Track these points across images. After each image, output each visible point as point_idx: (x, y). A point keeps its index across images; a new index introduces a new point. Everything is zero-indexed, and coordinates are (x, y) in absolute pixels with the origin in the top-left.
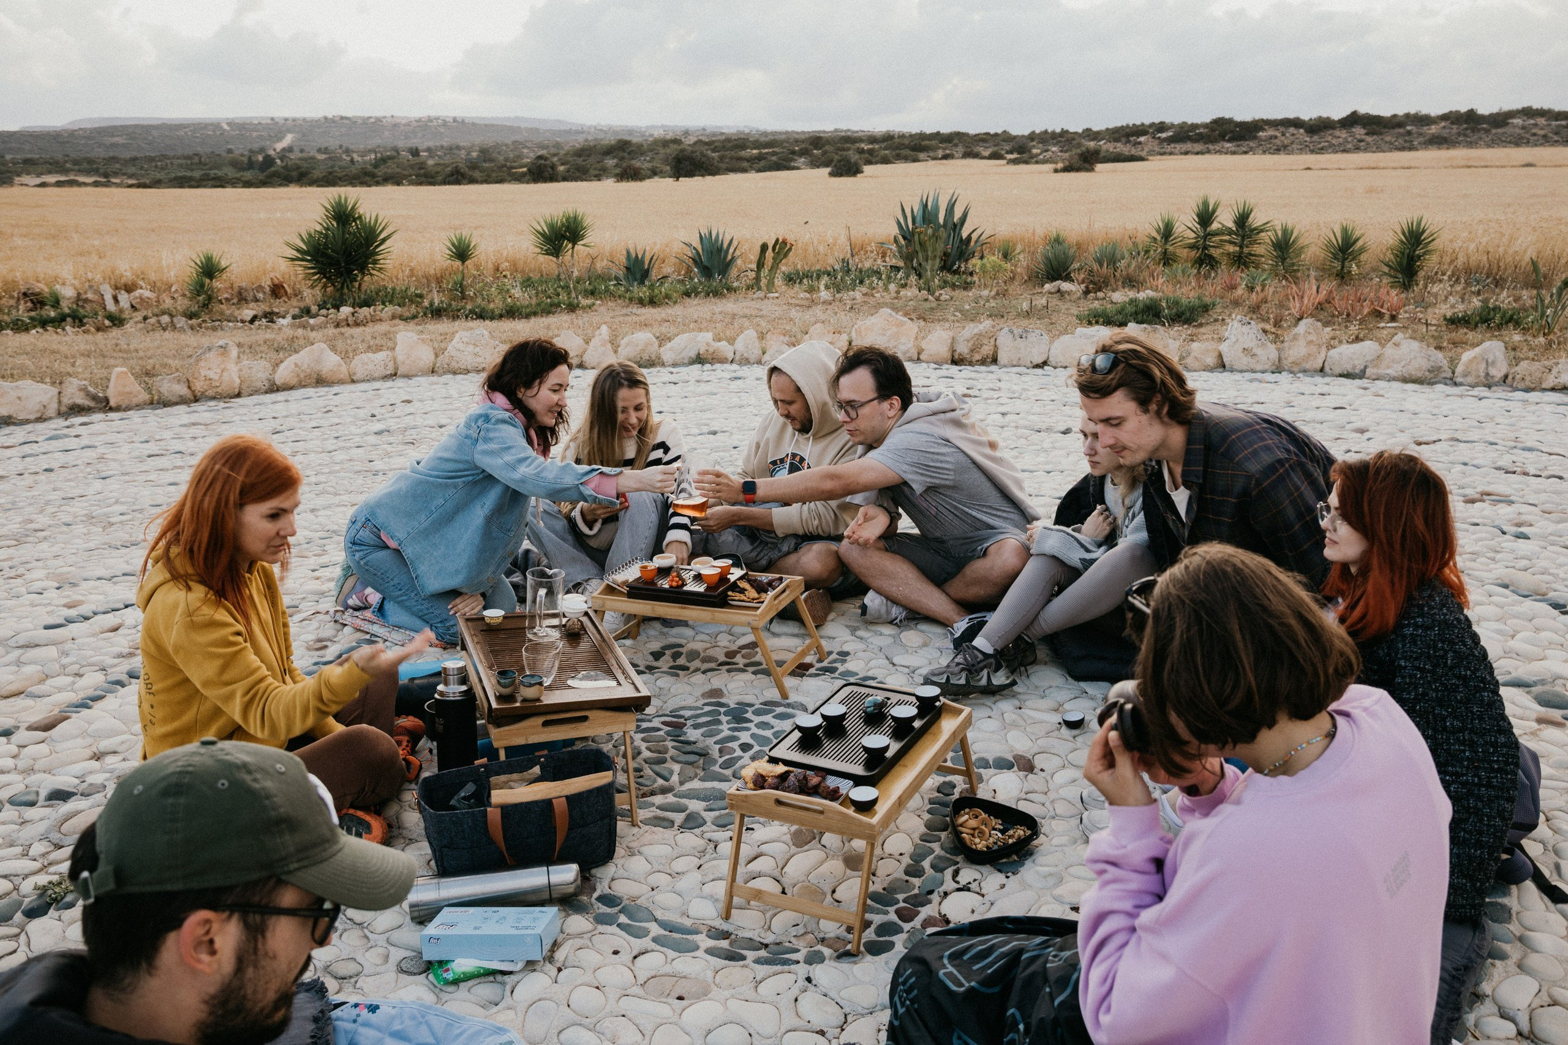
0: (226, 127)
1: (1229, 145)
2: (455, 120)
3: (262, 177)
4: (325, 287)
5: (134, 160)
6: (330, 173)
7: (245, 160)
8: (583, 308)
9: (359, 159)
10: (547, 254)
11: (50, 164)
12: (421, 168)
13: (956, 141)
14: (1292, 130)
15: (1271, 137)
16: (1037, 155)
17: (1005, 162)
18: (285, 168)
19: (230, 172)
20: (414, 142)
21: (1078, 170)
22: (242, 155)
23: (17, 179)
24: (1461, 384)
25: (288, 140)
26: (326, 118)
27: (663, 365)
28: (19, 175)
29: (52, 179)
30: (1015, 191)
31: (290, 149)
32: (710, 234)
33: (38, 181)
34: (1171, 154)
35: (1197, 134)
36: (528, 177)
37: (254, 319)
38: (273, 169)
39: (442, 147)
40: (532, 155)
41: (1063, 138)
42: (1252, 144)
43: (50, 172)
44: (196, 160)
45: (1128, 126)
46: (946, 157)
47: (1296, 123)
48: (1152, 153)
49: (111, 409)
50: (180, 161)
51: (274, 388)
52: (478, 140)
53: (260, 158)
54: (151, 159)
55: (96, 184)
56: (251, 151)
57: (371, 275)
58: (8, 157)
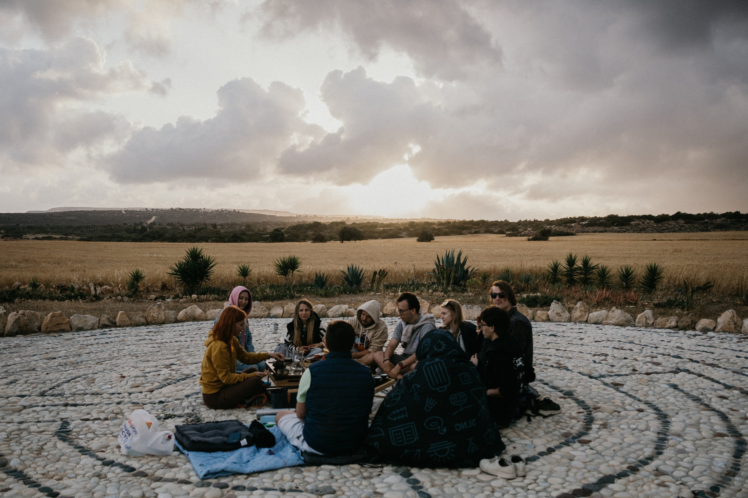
0: (124, 212)
1: (616, 228)
2: (234, 211)
3: (140, 236)
4: (185, 286)
5: (79, 227)
6: (173, 235)
7: (133, 228)
8: (296, 297)
9: (187, 229)
10: (281, 274)
11: (40, 229)
12: (217, 234)
13: (481, 225)
14: (647, 221)
15: (637, 224)
16: (521, 232)
17: (505, 235)
18: (152, 232)
19: (125, 234)
20: (213, 221)
21: (540, 239)
22: (131, 226)
23: (24, 236)
24: (637, 326)
25: (153, 218)
26: (172, 209)
27: (328, 317)
28: (25, 234)
29: (40, 236)
30: (504, 250)
31: (154, 223)
32: (353, 267)
33: (34, 237)
34: (588, 232)
35: (600, 223)
36: (270, 239)
37: (156, 299)
38: (146, 233)
39: (228, 224)
40: (271, 228)
41: (535, 224)
42: (627, 227)
43: (39, 233)
44: (109, 228)
45: (567, 218)
46: (476, 233)
47: (650, 217)
48: (578, 232)
49: (117, 327)
50: (101, 228)
51: (177, 321)
52: (245, 220)
53: (140, 228)
54: (88, 227)
55: (61, 239)
56: (135, 224)
57: (205, 281)
58: (21, 225)
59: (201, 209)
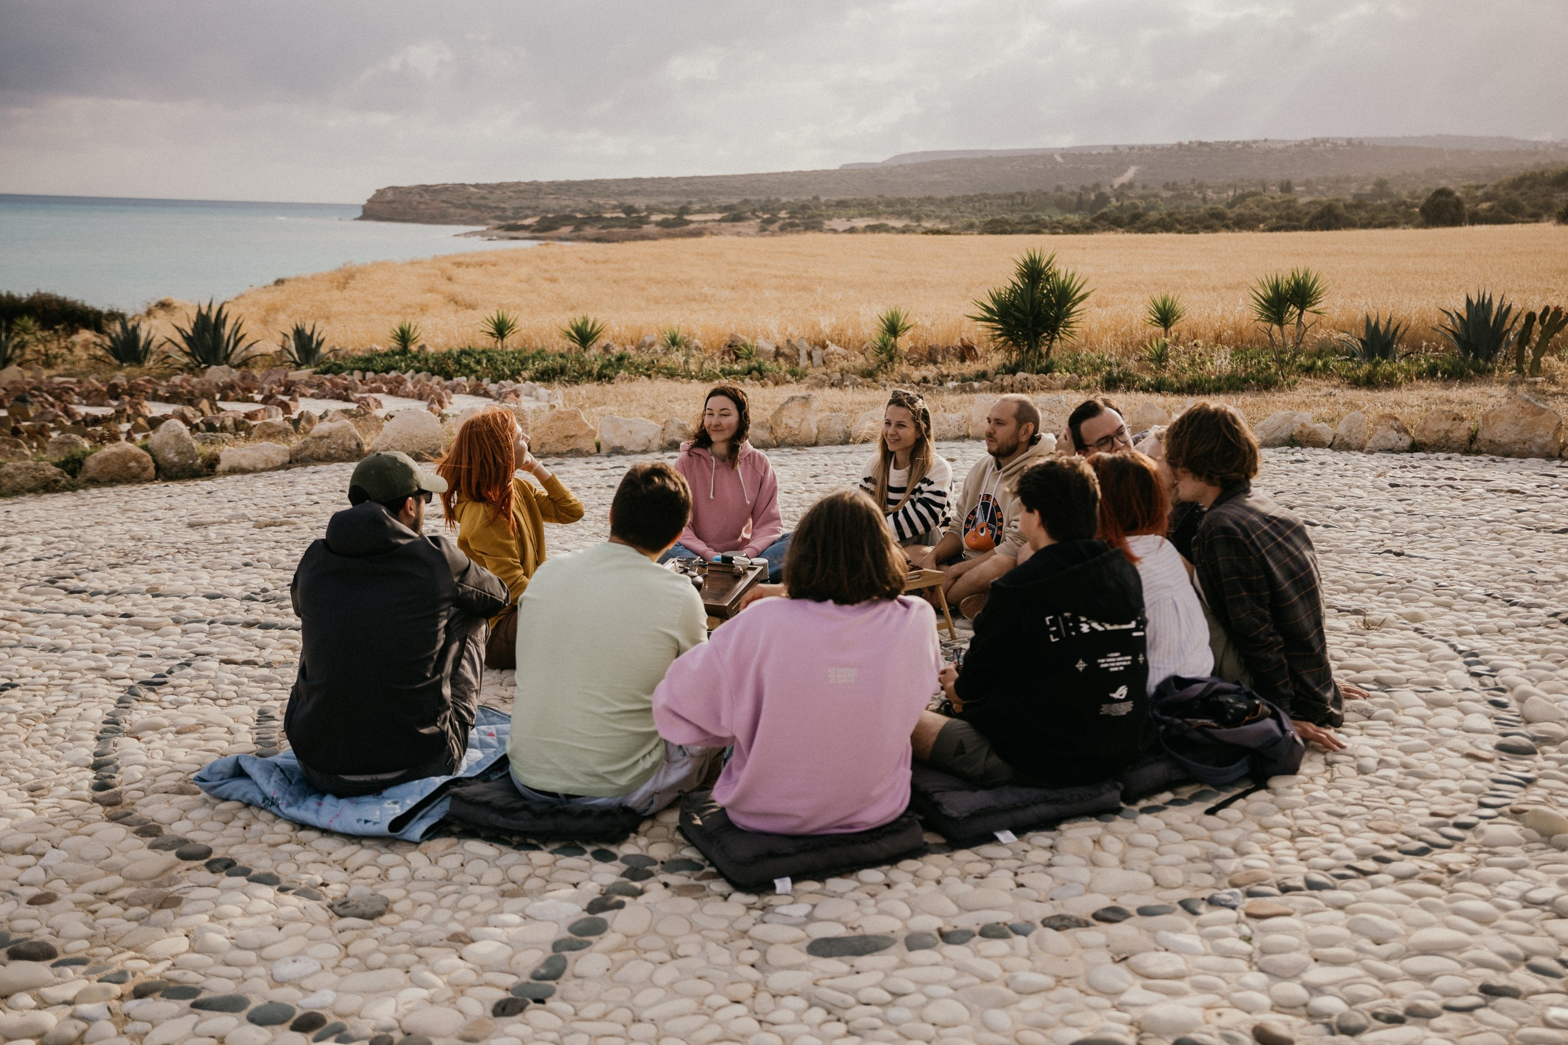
0: (1059, 159)
2: (1349, 141)
3: (1089, 220)
4: (1010, 350)
5: (950, 200)
6: (1171, 216)
7: (1075, 199)
9: (1215, 197)
11: (863, 206)
12: (1287, 209)
18: (1120, 208)
19: (1053, 215)
22: (1073, 193)
23: (827, 222)
25: (1131, 173)
26: (1181, 145)
28: (830, 219)
29: (860, 223)
31: (1130, 185)
33: (847, 225)
36: (1420, 219)
37: (922, 380)
38: (1105, 210)
39: (1325, 178)
43: (862, 215)
44: (1019, 199)
50: (1001, 202)
53: (1093, 196)
54: (968, 199)
56: (1083, 188)
57: (1061, 339)
58: (823, 199)
59: (1255, 142)
